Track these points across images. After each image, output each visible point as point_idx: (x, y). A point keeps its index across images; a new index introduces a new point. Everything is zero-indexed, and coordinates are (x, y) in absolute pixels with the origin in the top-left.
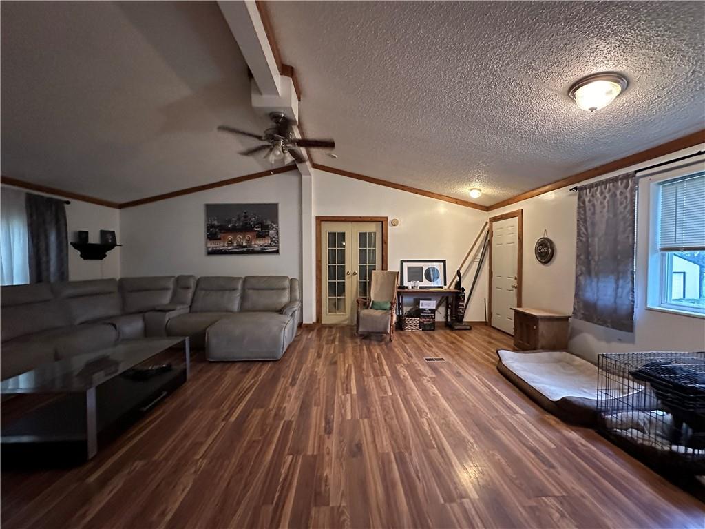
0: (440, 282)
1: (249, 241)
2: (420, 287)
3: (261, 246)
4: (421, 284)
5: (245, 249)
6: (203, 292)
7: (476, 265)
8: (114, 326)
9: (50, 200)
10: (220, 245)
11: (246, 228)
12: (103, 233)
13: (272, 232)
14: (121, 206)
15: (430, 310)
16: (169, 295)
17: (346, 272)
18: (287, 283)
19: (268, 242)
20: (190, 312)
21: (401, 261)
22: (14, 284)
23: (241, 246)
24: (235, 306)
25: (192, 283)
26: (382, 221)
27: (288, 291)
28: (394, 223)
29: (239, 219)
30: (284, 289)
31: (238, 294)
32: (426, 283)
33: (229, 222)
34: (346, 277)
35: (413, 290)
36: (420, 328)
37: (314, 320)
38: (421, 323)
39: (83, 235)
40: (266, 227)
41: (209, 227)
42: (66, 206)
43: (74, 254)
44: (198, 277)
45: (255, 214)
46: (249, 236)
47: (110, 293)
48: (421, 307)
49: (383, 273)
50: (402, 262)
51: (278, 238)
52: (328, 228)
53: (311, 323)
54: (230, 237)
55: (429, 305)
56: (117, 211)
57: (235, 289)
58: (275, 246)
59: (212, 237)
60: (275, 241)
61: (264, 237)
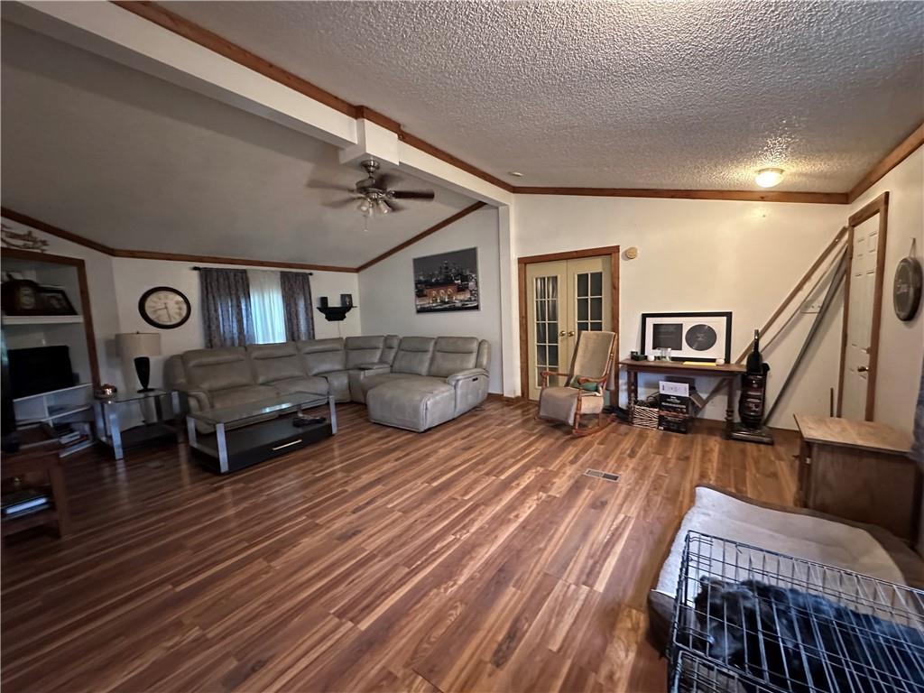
0: (717, 352)
1: (450, 297)
2: (674, 359)
3: (461, 301)
4: (676, 354)
5: (447, 306)
6: (403, 352)
7: (809, 320)
8: (326, 378)
9: (297, 274)
10: (426, 303)
11: (447, 282)
12: (343, 297)
13: (471, 284)
14: (357, 270)
15: (678, 398)
16: (378, 353)
17: (559, 332)
18: (475, 346)
19: (468, 296)
20: (392, 372)
21: (643, 315)
22: (277, 342)
23: (443, 302)
24: (424, 369)
25: (395, 343)
26: (610, 253)
27: (474, 355)
28: (630, 255)
29: (440, 273)
30: (471, 352)
31: (429, 356)
32: (687, 351)
33: (432, 276)
34: (560, 338)
35: (658, 363)
36: (660, 425)
37: (519, 393)
38: (661, 419)
39: (324, 300)
40: (465, 279)
41: (418, 283)
42: (310, 277)
43: (319, 317)
44: (401, 336)
45: (454, 264)
46: (450, 290)
47: (338, 350)
48: (662, 392)
49: (597, 335)
50: (645, 316)
51: (477, 290)
52: (535, 271)
53: (513, 396)
54: (434, 293)
55: (676, 389)
56: (355, 276)
57: (427, 351)
58: (475, 300)
59: (420, 294)
60: (475, 293)
61: (464, 290)
